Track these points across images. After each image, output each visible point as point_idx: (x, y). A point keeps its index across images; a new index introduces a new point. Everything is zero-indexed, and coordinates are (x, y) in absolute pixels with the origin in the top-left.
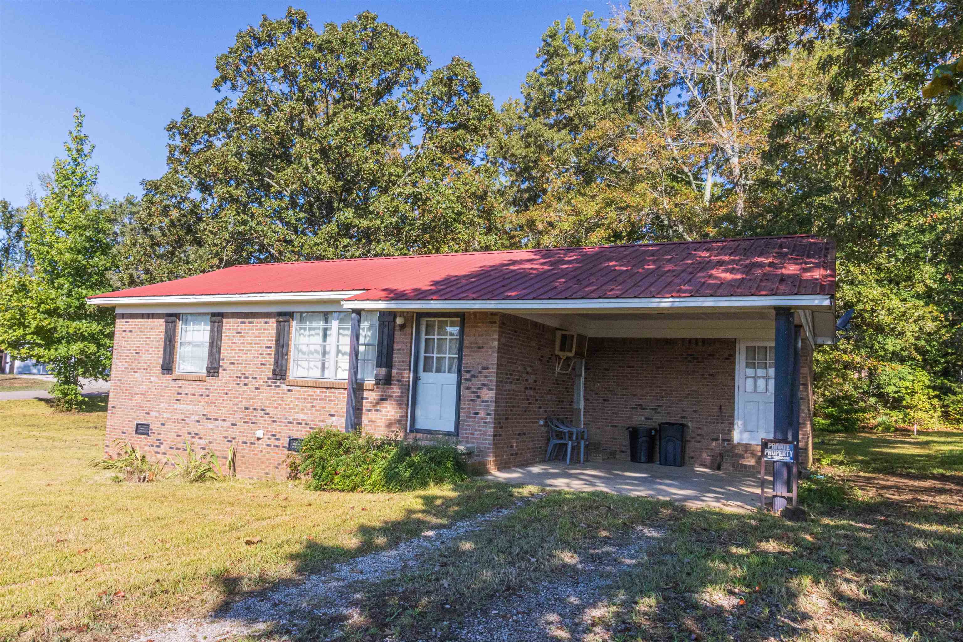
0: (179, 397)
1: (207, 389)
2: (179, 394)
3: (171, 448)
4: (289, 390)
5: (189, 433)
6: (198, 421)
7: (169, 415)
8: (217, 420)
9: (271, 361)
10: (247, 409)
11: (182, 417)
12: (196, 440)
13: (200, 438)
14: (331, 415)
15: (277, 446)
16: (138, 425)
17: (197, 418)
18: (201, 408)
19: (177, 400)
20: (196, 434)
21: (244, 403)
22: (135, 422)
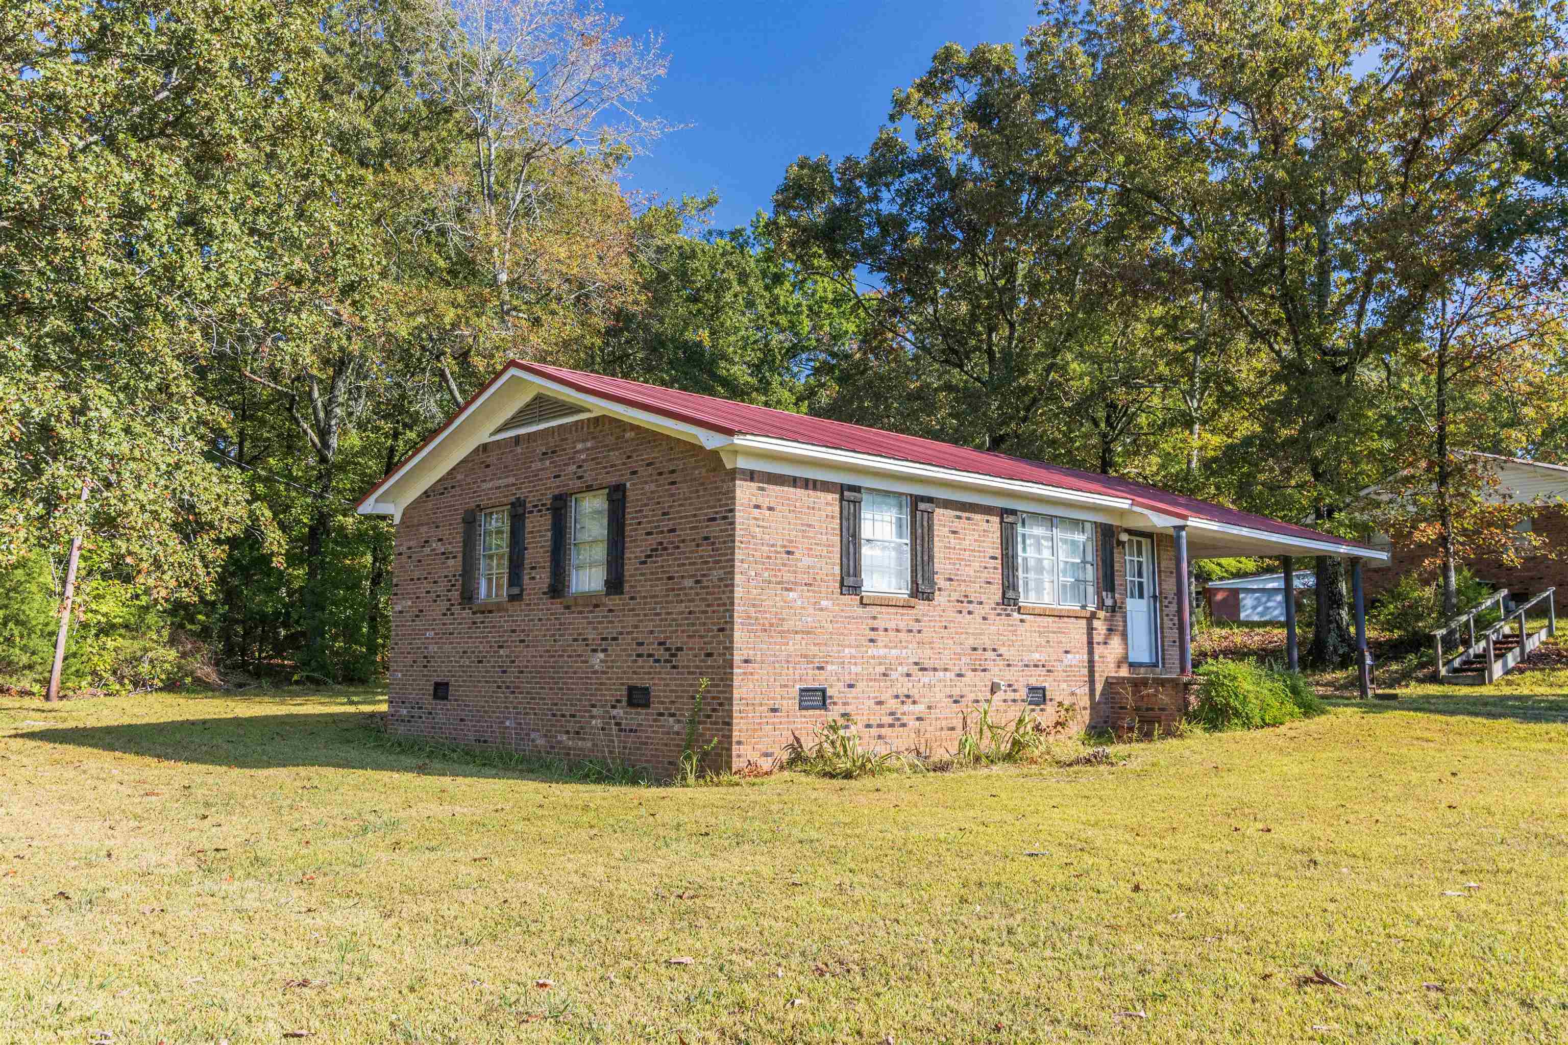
0: (872, 635)
1: (918, 621)
2: (873, 629)
3: (868, 726)
4: (1022, 621)
5: (897, 697)
6: (908, 675)
7: (858, 669)
8: (935, 670)
9: (997, 576)
10: (975, 649)
11: (882, 669)
12: (908, 708)
13: (914, 702)
14: (1067, 652)
15: (1014, 701)
16: (802, 690)
17: (905, 669)
18: (911, 653)
19: (872, 641)
20: (908, 697)
21: (971, 642)
22: (798, 687)
